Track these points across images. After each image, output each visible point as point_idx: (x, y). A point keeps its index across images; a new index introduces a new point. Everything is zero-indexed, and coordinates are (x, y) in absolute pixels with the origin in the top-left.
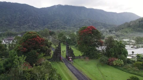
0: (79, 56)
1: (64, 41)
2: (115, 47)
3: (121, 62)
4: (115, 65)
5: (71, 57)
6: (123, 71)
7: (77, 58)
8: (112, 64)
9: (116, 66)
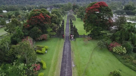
0: (84, 35)
1: (81, 17)
2: (123, 30)
3: (122, 50)
4: (115, 52)
5: (73, 36)
6: (119, 60)
7: (81, 37)
8: (112, 50)
9: (115, 54)
